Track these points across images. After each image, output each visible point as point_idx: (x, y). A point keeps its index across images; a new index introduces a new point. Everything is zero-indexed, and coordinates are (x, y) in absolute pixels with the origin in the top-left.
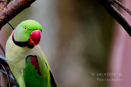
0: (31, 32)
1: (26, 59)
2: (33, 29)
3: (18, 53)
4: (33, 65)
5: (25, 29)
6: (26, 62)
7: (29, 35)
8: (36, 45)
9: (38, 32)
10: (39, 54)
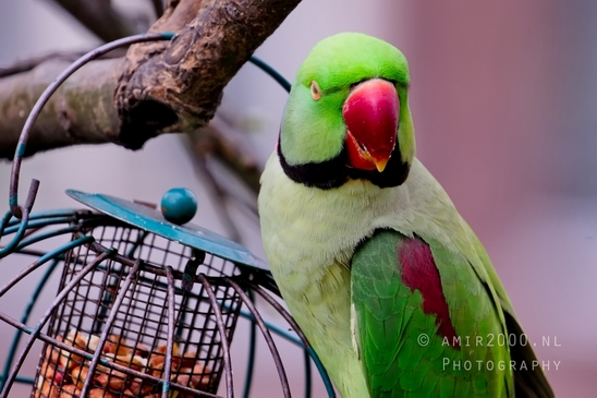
0: (343, 102)
2: (349, 83)
4: (412, 291)
7: (341, 120)
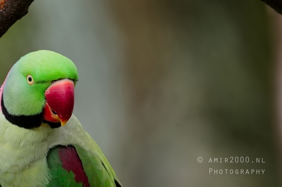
0: (46, 89)
1: (48, 158)
2: (51, 80)
3: (22, 144)
4: (69, 172)
5: (30, 80)
6: (49, 166)
7: (43, 97)
8: (63, 120)
9: (66, 85)
10: (78, 139)
